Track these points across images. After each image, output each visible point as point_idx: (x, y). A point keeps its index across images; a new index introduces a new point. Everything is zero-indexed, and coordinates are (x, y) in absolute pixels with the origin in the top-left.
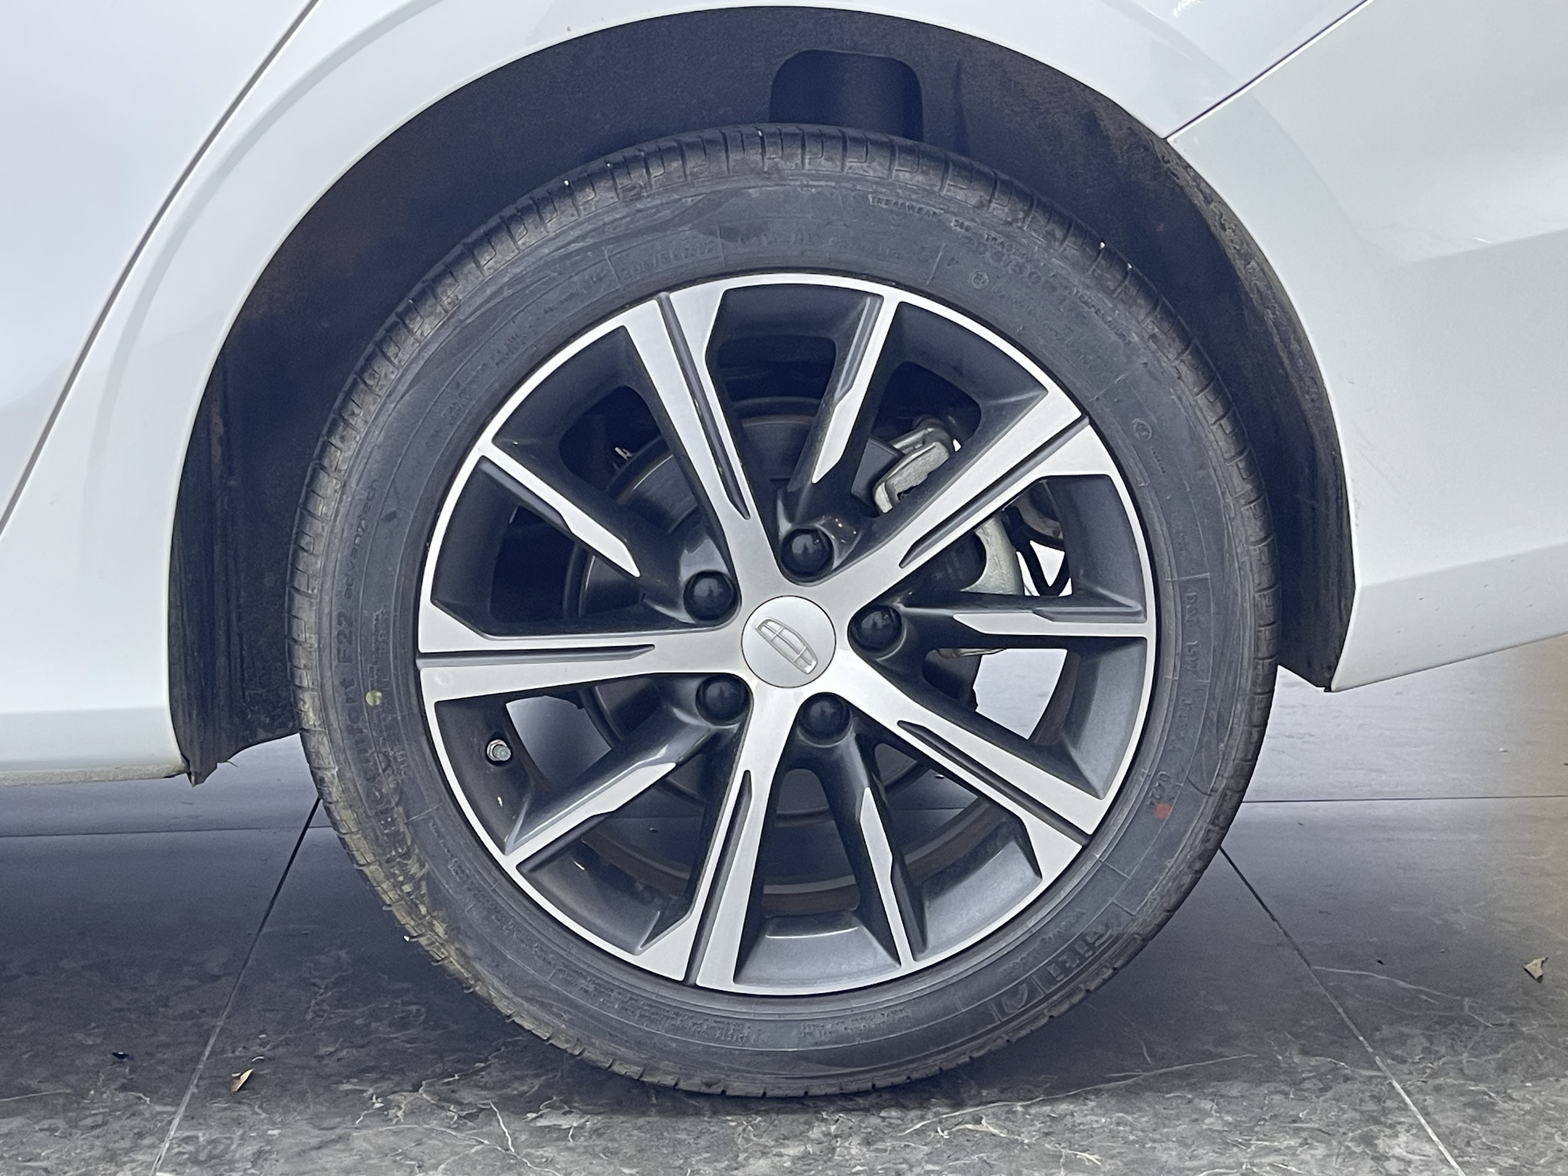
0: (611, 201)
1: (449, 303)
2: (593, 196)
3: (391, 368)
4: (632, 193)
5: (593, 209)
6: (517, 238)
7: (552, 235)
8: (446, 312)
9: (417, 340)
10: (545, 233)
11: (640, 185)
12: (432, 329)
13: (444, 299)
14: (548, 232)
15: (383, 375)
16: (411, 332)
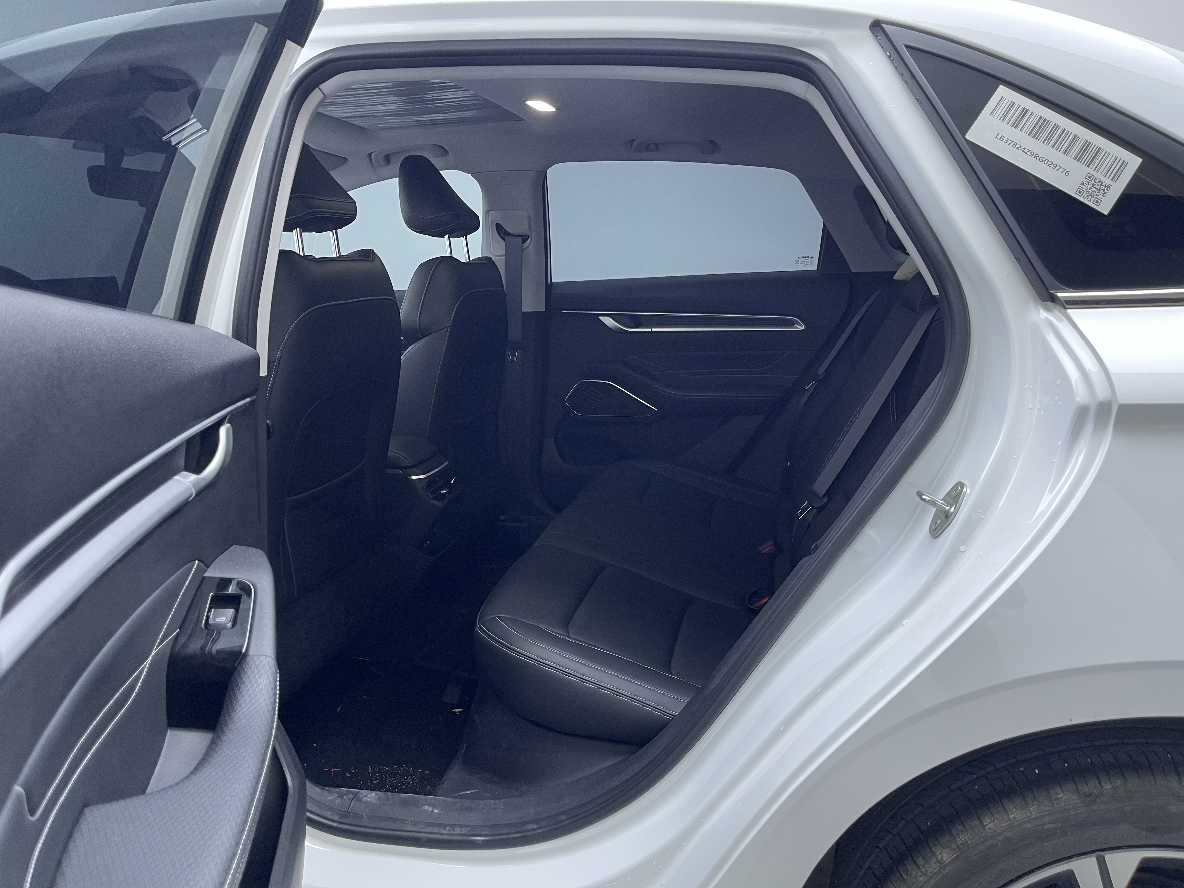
0: (1075, 802)
1: (961, 844)
2: (1062, 795)
3: (920, 874)
4: (1090, 798)
5: (1063, 805)
6: (1008, 812)
7: (1034, 816)
8: (959, 848)
9: (938, 861)
10: (1029, 814)
11: (1095, 794)
12: (949, 857)
13: (958, 840)
14: (1031, 814)
15: (914, 875)
16: (934, 854)
